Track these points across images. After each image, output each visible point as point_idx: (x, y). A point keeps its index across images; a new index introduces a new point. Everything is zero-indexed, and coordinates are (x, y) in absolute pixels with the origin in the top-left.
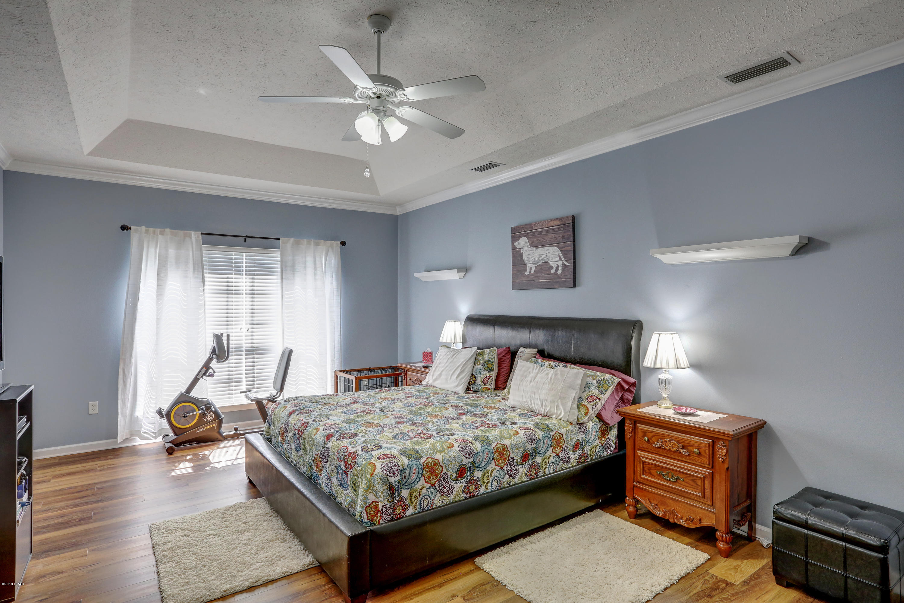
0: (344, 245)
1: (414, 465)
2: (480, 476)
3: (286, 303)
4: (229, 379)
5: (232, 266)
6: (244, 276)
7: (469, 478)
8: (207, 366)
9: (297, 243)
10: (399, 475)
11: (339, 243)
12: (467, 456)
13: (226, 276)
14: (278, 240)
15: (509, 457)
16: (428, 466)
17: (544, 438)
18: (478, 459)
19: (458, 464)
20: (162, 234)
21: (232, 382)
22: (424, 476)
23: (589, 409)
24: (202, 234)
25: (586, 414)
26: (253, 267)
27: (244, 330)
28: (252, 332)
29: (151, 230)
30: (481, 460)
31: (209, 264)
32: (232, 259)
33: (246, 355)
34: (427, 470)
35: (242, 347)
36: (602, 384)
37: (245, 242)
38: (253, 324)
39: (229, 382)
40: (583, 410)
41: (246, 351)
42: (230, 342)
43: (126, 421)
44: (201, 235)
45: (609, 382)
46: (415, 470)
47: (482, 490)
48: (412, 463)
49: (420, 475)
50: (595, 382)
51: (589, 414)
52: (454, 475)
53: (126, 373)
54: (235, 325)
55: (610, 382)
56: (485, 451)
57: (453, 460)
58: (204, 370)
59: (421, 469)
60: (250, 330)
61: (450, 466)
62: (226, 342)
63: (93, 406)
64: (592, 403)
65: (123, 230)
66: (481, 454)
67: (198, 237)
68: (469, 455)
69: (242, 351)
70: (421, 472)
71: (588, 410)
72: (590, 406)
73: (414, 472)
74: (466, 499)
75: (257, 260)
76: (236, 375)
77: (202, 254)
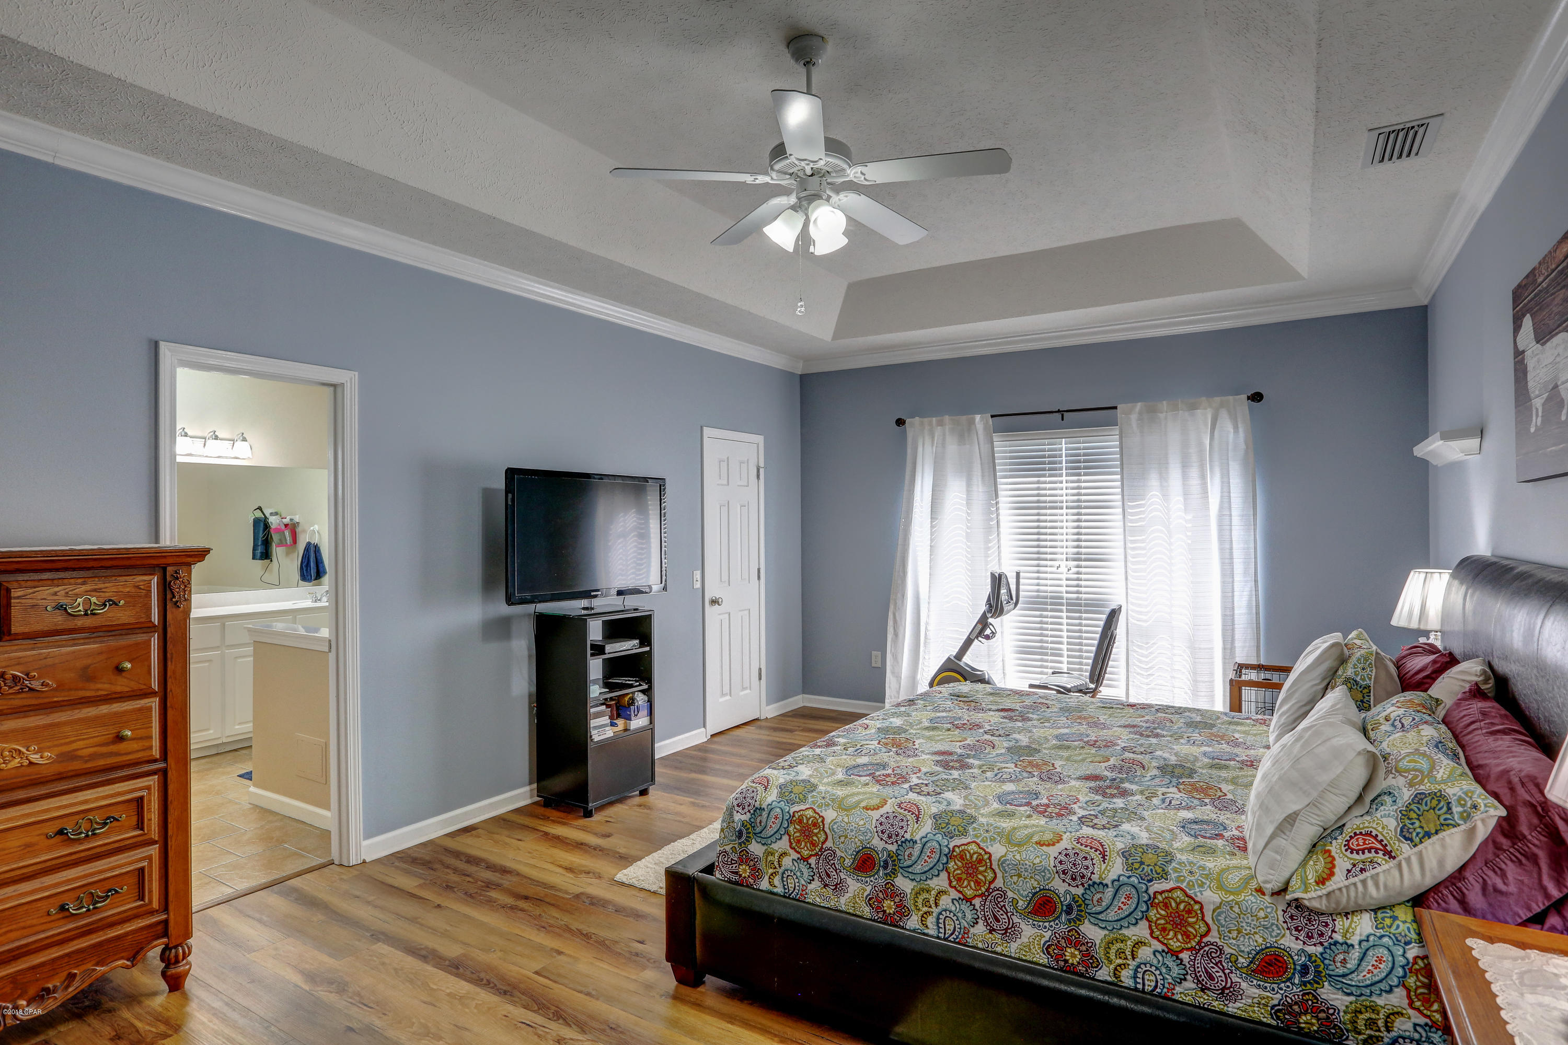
0: (1259, 401)
1: (778, 810)
2: (908, 891)
3: (1130, 524)
4: (1041, 648)
5: (1044, 463)
6: (1064, 478)
7: (882, 882)
8: (983, 623)
9: (1152, 411)
10: (748, 813)
11: (1244, 397)
12: (885, 837)
13: (1036, 479)
14: (1115, 410)
15: (991, 883)
16: (800, 821)
17: (1118, 885)
18: (907, 853)
19: (859, 844)
20: (941, 424)
21: (1046, 654)
22: (790, 836)
23: (1336, 870)
24: (992, 416)
25: (1321, 881)
26: (1079, 462)
27: (1063, 569)
28: (1078, 573)
29: (926, 420)
30: (913, 858)
31: (1003, 463)
32: (1044, 450)
33: (1068, 611)
34: (798, 827)
35: (1062, 598)
36: (1423, 807)
37: (1063, 419)
38: (1080, 560)
39: (1042, 652)
40: (1317, 866)
41: (1068, 605)
42: (1021, 587)
43: (900, 684)
44: (990, 420)
45: (1449, 809)
46: (776, 818)
47: (913, 922)
48: (779, 805)
49: (783, 830)
50: (1406, 795)
51: (1331, 885)
52: (847, 861)
53: (898, 618)
54: (1051, 560)
55: (1456, 809)
56: (929, 845)
57: (852, 830)
58: (980, 626)
59: (787, 820)
60: (1074, 570)
61: (842, 839)
62: (1015, 586)
63: (876, 657)
64: (1355, 856)
65: (899, 426)
66: (918, 847)
67: (987, 422)
68: (890, 837)
69: (1062, 604)
70: (786, 826)
71: (1332, 874)
72: (1342, 864)
73: (773, 820)
74: (874, 920)
75: (1084, 448)
76: (1052, 642)
77: (993, 448)
